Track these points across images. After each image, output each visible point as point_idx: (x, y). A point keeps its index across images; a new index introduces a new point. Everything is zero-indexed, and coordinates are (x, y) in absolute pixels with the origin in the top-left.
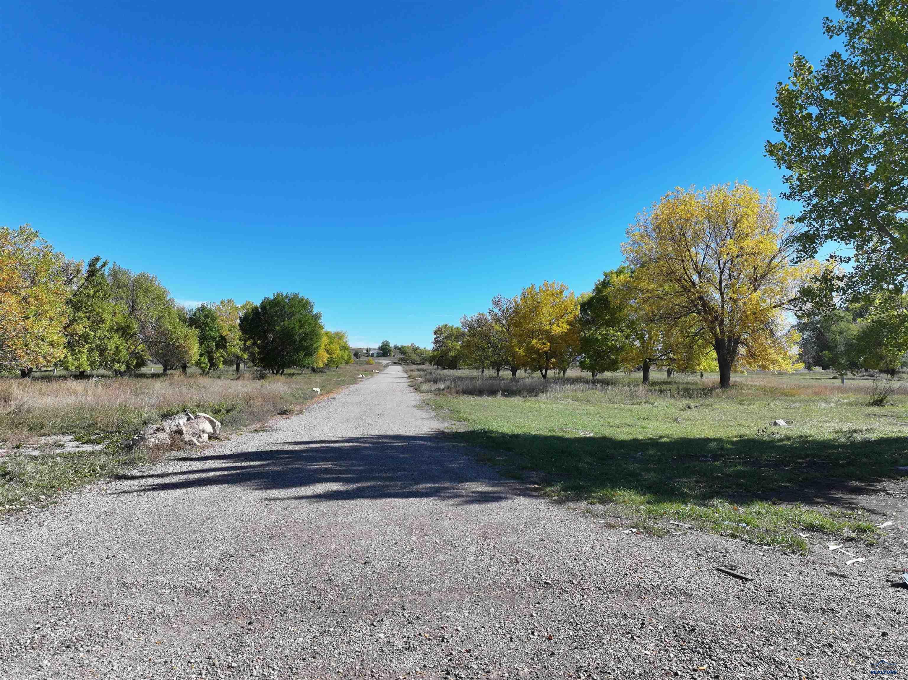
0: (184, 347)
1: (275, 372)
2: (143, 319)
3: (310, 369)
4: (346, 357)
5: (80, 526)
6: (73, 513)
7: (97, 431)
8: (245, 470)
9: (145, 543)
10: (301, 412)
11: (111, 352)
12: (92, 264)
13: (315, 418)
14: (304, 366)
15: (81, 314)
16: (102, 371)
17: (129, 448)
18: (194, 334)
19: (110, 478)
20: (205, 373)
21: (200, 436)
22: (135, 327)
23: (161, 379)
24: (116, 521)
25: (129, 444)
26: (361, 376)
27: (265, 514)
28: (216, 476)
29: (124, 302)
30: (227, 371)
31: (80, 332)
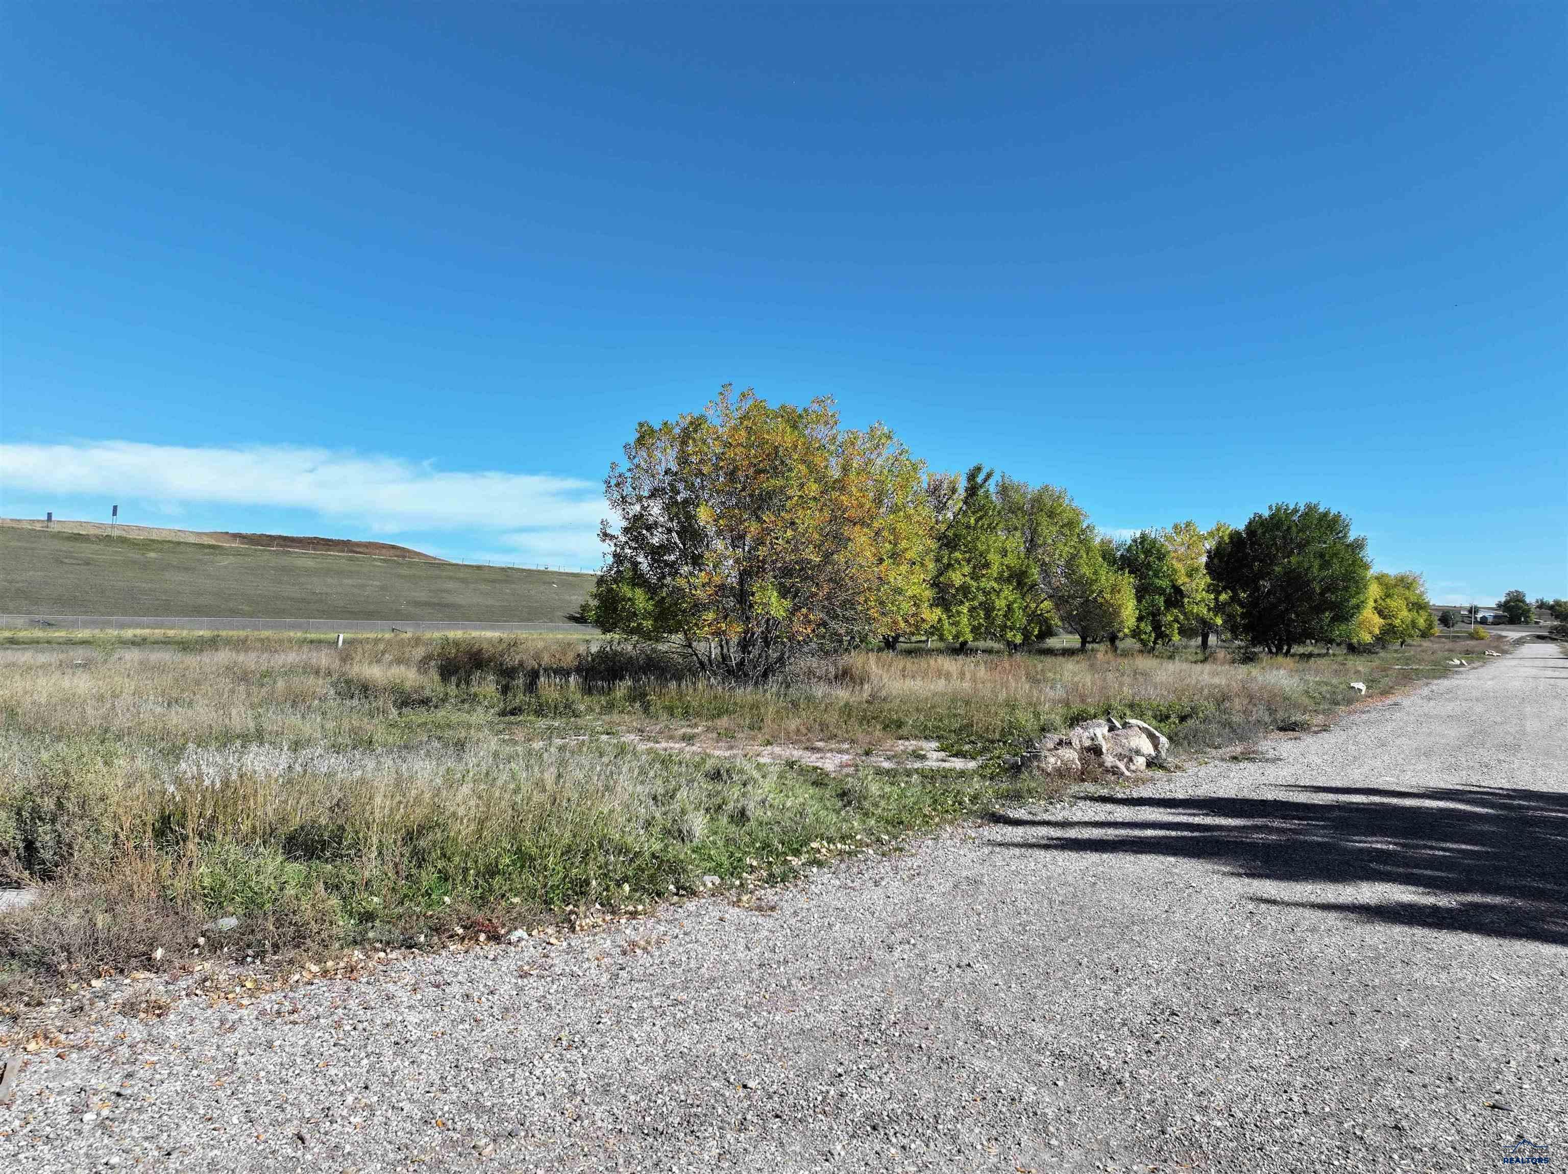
0: (1112, 605)
1: (1274, 650)
2: (1047, 560)
3: (1343, 646)
4: (1421, 622)
5: (928, 896)
6: (923, 871)
7: (973, 738)
8: (1209, 834)
9: (1021, 950)
10: (1325, 729)
11: (1001, 613)
12: (972, 477)
13: (1356, 743)
14: (1331, 641)
15: (958, 555)
16: (990, 644)
17: (1015, 770)
18: (1127, 582)
19: (982, 818)
20: (1147, 650)
21: (1131, 760)
22: (1035, 573)
23: (1076, 658)
24: (981, 897)
25: (1017, 762)
26: (1458, 662)
27: (1245, 933)
28: (1155, 837)
29: (1018, 534)
30: (1186, 647)
31: (958, 583)
